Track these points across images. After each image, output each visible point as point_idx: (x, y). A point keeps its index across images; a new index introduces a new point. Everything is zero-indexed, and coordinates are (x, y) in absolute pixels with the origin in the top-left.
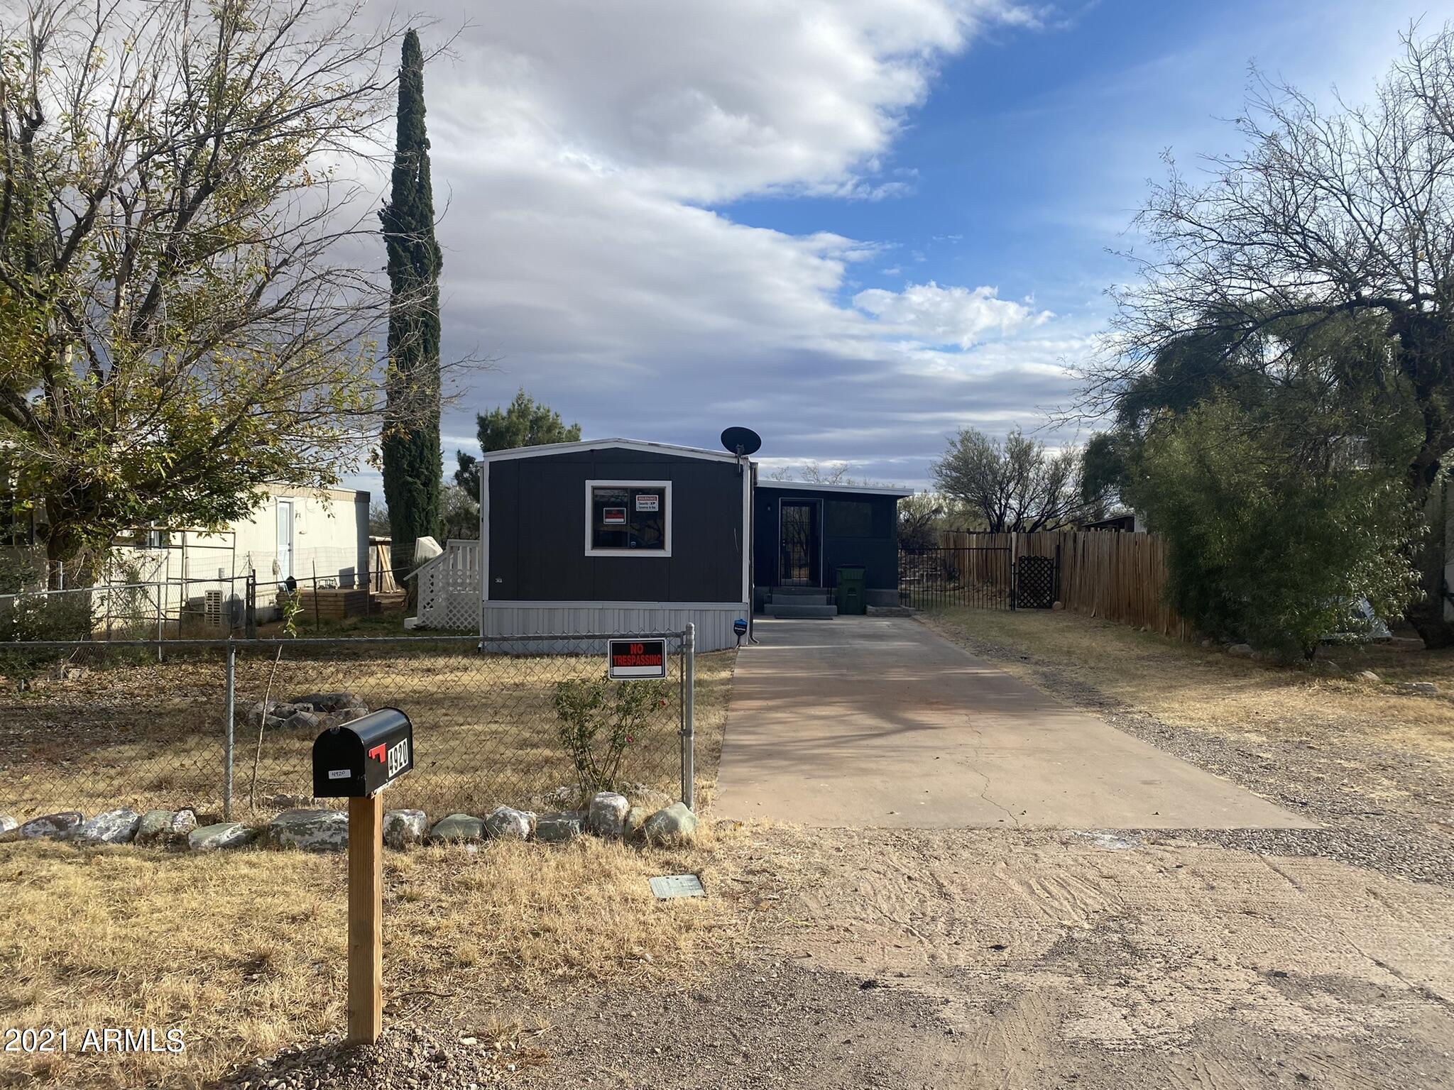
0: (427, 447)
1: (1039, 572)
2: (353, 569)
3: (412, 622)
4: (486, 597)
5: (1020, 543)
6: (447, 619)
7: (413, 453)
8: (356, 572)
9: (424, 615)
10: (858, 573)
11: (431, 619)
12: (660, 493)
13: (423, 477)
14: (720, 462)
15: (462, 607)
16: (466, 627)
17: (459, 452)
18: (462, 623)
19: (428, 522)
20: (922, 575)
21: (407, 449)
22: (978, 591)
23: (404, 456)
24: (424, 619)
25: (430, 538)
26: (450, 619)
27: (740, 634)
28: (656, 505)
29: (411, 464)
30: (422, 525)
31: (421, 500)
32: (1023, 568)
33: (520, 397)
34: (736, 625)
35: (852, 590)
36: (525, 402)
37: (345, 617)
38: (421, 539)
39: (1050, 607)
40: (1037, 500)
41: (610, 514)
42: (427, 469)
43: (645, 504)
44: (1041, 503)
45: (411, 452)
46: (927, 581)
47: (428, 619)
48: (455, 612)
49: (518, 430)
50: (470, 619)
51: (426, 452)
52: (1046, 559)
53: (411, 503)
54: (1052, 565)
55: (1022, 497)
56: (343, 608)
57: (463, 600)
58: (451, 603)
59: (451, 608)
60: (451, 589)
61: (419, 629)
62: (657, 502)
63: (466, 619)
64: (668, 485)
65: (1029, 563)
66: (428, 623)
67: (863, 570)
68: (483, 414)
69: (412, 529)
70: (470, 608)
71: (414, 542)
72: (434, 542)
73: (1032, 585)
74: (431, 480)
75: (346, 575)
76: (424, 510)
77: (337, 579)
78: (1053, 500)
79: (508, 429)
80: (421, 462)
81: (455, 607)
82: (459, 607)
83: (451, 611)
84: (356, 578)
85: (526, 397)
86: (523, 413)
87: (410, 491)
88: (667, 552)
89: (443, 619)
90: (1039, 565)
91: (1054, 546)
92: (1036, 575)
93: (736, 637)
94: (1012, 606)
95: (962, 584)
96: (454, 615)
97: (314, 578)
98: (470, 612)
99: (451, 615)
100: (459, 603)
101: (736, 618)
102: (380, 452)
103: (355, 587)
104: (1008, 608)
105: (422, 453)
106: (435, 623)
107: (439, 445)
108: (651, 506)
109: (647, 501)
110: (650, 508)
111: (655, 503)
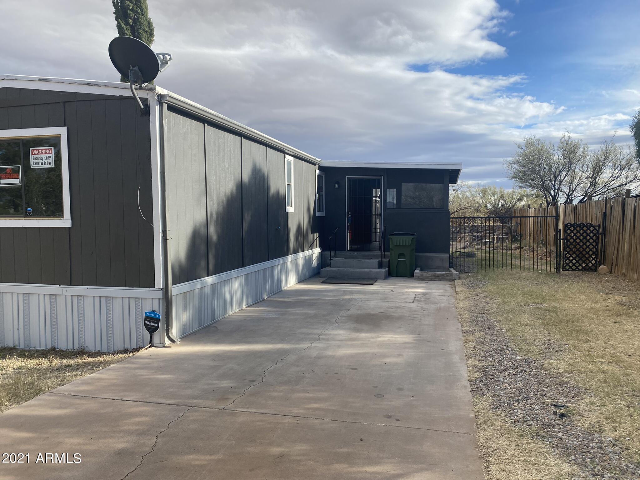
1: (585, 238)
5: (567, 213)
10: (406, 240)
12: (56, 142)
14: (122, 98)
20: (494, 238)
22: (533, 251)
27: (152, 330)
28: (52, 160)
32: (569, 235)
34: (147, 318)
35: (400, 255)
39: (596, 270)
40: (582, 185)
41: (4, 174)
43: (40, 160)
44: (585, 187)
46: (497, 242)
52: (591, 225)
54: (598, 231)
55: (571, 183)
62: (52, 156)
64: (62, 132)
65: (575, 229)
67: (412, 237)
73: (578, 250)
78: (594, 184)
88: (66, 221)
90: (585, 232)
91: (599, 214)
92: (581, 241)
94: (557, 269)
95: (523, 245)
101: (147, 308)
104: (553, 270)
108: (46, 161)
109: (42, 156)
110: (45, 163)
111: (50, 157)
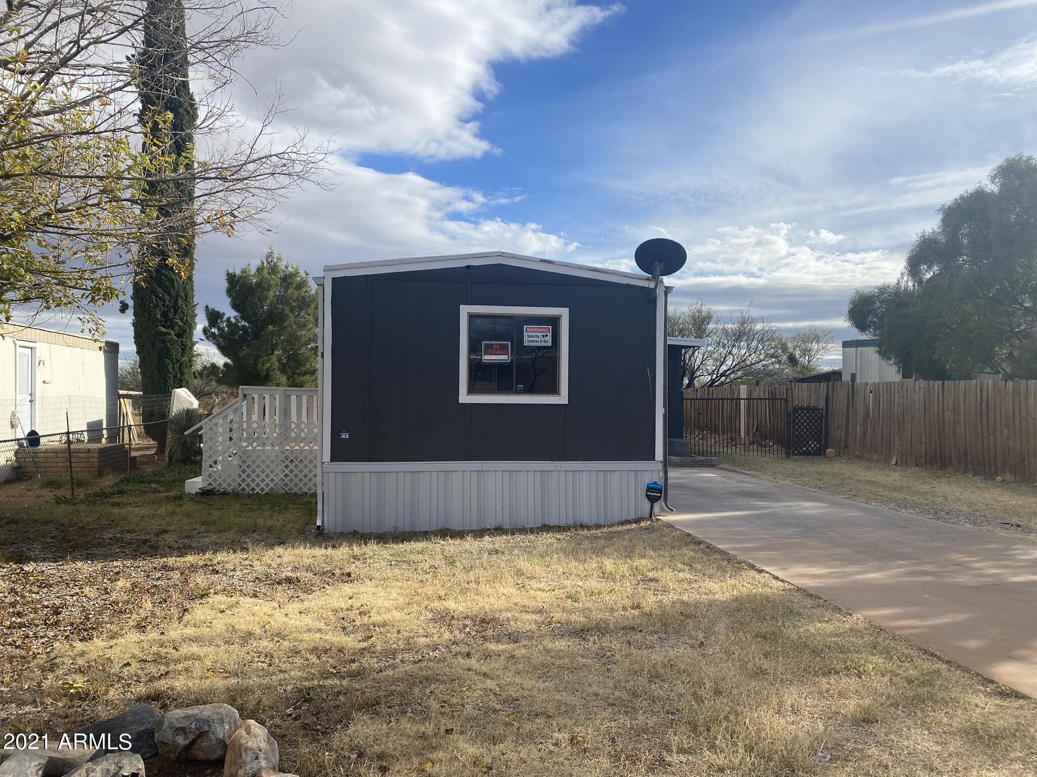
0: (182, 298)
1: (811, 421)
2: (100, 422)
3: (195, 484)
4: (327, 456)
6: (239, 481)
7: (167, 303)
8: (104, 426)
9: (210, 476)
11: (220, 481)
12: (554, 322)
13: (177, 328)
14: (628, 286)
15: (258, 466)
16: (262, 489)
17: (207, 307)
18: (258, 485)
19: (182, 374)
21: (160, 299)
23: (157, 306)
24: (210, 481)
25: (186, 390)
26: (244, 480)
27: (653, 500)
28: (549, 339)
29: (165, 314)
30: (175, 377)
31: (175, 351)
32: (797, 418)
33: (270, 255)
34: (649, 489)
36: (275, 260)
37: (100, 475)
38: (176, 390)
39: (822, 454)
41: (490, 350)
42: (182, 319)
43: (535, 337)
45: (164, 302)
47: (215, 480)
48: (249, 471)
49: (270, 286)
50: (267, 480)
51: (180, 302)
52: (816, 409)
53: (165, 353)
54: (822, 414)
56: (97, 464)
57: (259, 457)
58: (244, 462)
59: (244, 467)
60: (245, 444)
61: (206, 493)
62: (550, 335)
63: (263, 480)
64: (563, 313)
65: (802, 412)
66: (215, 485)
68: (231, 271)
69: (166, 380)
70: (268, 466)
71: (168, 394)
72: (189, 393)
73: (805, 434)
74: (184, 331)
75: (94, 429)
76: (178, 361)
77: (85, 434)
79: (259, 285)
80: (176, 312)
81: (249, 467)
82: (254, 467)
83: (244, 471)
84: (105, 432)
85: (276, 255)
86: (274, 270)
87: (163, 342)
88: (562, 398)
89: (234, 480)
90: (811, 415)
92: (808, 424)
93: (647, 504)
96: (248, 476)
97: (68, 433)
98: (268, 471)
99: (244, 476)
100: (254, 462)
101: (648, 481)
102: (131, 303)
103: (104, 440)
105: (176, 303)
106: (224, 485)
107: (193, 296)
108: (542, 339)
109: (538, 334)
110: (541, 341)
111: (547, 336)
